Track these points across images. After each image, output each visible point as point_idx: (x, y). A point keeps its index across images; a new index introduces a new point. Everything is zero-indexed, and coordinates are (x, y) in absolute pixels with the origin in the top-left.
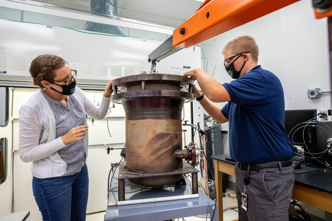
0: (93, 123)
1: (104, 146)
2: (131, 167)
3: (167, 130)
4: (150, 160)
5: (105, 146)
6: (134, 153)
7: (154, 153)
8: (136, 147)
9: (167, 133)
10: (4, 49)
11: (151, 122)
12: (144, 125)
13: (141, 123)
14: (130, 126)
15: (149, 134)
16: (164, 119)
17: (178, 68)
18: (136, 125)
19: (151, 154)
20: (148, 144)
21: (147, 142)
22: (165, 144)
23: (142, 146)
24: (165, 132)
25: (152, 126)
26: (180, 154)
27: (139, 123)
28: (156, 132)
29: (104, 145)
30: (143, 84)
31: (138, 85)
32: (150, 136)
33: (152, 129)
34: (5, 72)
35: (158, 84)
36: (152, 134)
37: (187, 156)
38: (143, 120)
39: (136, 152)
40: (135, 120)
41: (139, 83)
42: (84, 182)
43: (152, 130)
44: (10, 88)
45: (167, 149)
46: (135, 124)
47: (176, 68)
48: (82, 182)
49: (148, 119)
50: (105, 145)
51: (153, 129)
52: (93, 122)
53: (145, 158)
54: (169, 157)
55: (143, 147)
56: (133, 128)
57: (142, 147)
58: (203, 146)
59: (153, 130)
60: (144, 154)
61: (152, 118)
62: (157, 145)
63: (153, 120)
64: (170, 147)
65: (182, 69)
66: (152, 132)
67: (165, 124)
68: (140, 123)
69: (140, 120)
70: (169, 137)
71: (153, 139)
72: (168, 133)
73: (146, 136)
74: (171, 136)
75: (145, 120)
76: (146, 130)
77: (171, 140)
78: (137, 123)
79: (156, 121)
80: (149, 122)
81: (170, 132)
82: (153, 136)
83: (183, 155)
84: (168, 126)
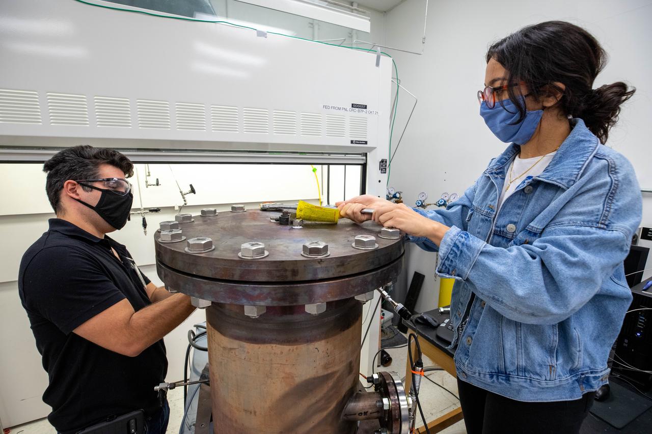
3: (326, 366)
6: (231, 420)
7: (289, 429)
8: (238, 410)
9: (326, 373)
11: (282, 353)
12: (258, 359)
13: (248, 353)
14: (217, 346)
15: (274, 383)
16: (320, 339)
17: (339, 109)
18: (233, 351)
20: (271, 408)
21: (269, 404)
22: (319, 404)
25: (284, 362)
26: (359, 414)
27: (244, 351)
28: (296, 379)
32: (278, 388)
33: (284, 372)
36: (284, 383)
38: (256, 346)
43: (283, 375)
45: (325, 413)
46: (231, 349)
47: (334, 108)
49: (270, 343)
51: (287, 370)
55: (257, 413)
56: (227, 357)
57: (253, 413)
58: (417, 389)
59: (286, 373)
60: (260, 431)
61: (284, 342)
63: (286, 348)
64: (333, 405)
65: (348, 109)
66: (283, 378)
67: (323, 352)
68: (246, 350)
69: (244, 343)
70: (331, 383)
71: (286, 396)
72: (330, 371)
73: (265, 388)
74: (336, 377)
75: (261, 347)
76: (267, 374)
77: (336, 386)
78: (238, 348)
79: (297, 348)
80: (275, 353)
81: (336, 368)
82: (287, 389)
83: (366, 415)
84: (328, 356)
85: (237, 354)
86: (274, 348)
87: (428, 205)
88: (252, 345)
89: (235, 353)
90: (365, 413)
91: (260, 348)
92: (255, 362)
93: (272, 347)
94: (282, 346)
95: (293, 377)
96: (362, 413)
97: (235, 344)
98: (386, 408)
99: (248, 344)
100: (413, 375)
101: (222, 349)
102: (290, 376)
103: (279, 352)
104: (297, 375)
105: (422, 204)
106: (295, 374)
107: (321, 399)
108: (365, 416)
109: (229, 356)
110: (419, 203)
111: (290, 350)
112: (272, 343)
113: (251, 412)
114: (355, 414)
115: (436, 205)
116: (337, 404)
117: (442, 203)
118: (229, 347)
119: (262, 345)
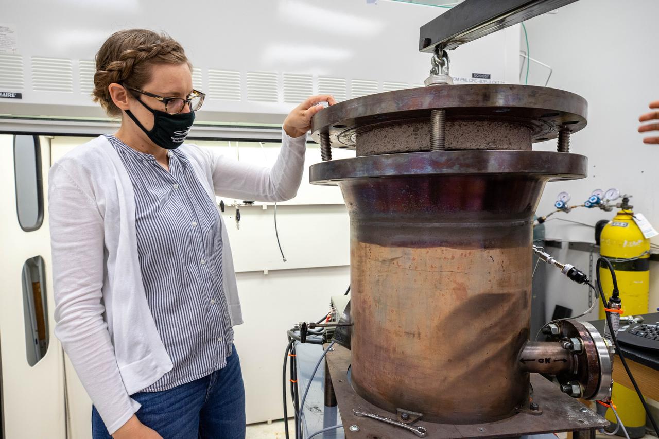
0: (238, 223)
1: (263, 274)
2: (375, 389)
3: (501, 283)
4: (446, 378)
5: (266, 275)
6: (387, 350)
7: (459, 358)
8: (397, 334)
9: (501, 292)
10: (10, 32)
11: (453, 258)
12: (426, 265)
13: (414, 259)
14: (373, 262)
15: (443, 295)
16: (495, 247)
18: (395, 262)
19: (450, 361)
20: (439, 328)
21: (436, 322)
22: (494, 331)
23: (416, 333)
24: (496, 290)
25: (456, 270)
26: (539, 361)
27: (409, 259)
28: (469, 291)
29: (263, 271)
30: (437, 121)
31: (404, 126)
32: (448, 302)
33: (455, 282)
34: (18, 96)
35: (478, 123)
36: (454, 296)
37: (561, 365)
38: (423, 251)
39: (394, 350)
40: (394, 249)
41: (422, 117)
42: (231, 402)
43: (454, 285)
44: (42, 138)
45: (500, 346)
46: (393, 260)
48: (227, 403)
49: (440, 246)
50: (266, 273)
51: (459, 279)
52: (239, 220)
53: (428, 371)
54: (504, 369)
55: (422, 336)
56: (388, 271)
57: (416, 335)
59: (457, 284)
60: (425, 358)
61: (456, 245)
62: (469, 333)
63: (458, 252)
64: (509, 339)
66: (454, 289)
67: (498, 263)
68: (412, 257)
69: (410, 249)
70: (505, 307)
71: (456, 313)
72: (505, 292)
73: (432, 302)
74: (511, 302)
75: (430, 251)
76: (435, 284)
77: (512, 314)
78: (401, 257)
79: (470, 253)
80: (445, 258)
81: (512, 290)
82: (458, 303)
83: (549, 362)
84: (504, 271)
85: (400, 263)
86: (445, 252)
87: (572, 208)
88: (419, 250)
89: (397, 263)
90: (548, 360)
91: (428, 252)
92: (422, 270)
93: (443, 250)
94: (454, 250)
95: (465, 289)
96: (542, 360)
97: (398, 252)
98: (576, 348)
99: (415, 249)
100: (608, 314)
101: (380, 263)
102: (461, 288)
103: (450, 257)
104: (469, 287)
105: (564, 205)
106: (467, 286)
107: (496, 325)
108: (548, 364)
109: (390, 269)
110: (559, 204)
111: (462, 254)
112: (443, 246)
113: (414, 335)
114: (534, 360)
115: (585, 206)
116: (513, 340)
117: (594, 201)
118: (390, 259)
119: (431, 249)
